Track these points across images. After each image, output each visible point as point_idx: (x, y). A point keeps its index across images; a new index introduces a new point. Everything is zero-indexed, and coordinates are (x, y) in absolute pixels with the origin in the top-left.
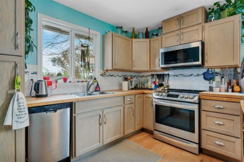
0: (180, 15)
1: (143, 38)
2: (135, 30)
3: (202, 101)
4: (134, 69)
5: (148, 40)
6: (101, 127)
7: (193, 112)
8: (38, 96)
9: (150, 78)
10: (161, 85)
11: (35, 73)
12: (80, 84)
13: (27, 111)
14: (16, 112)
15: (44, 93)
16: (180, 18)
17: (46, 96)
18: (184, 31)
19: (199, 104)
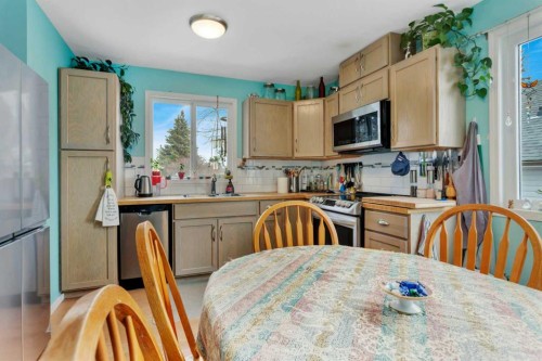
0: (360, 52)
1: (315, 97)
2: (301, 86)
3: (366, 212)
4: (296, 155)
5: (320, 101)
6: (215, 244)
7: (351, 230)
8: (141, 196)
9: (335, 171)
10: (350, 185)
11: (143, 167)
12: (204, 181)
13: (117, 209)
14: (106, 209)
15: (148, 192)
16: (359, 57)
17: (150, 195)
18: (365, 81)
19: (361, 217)
